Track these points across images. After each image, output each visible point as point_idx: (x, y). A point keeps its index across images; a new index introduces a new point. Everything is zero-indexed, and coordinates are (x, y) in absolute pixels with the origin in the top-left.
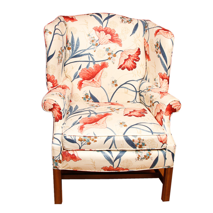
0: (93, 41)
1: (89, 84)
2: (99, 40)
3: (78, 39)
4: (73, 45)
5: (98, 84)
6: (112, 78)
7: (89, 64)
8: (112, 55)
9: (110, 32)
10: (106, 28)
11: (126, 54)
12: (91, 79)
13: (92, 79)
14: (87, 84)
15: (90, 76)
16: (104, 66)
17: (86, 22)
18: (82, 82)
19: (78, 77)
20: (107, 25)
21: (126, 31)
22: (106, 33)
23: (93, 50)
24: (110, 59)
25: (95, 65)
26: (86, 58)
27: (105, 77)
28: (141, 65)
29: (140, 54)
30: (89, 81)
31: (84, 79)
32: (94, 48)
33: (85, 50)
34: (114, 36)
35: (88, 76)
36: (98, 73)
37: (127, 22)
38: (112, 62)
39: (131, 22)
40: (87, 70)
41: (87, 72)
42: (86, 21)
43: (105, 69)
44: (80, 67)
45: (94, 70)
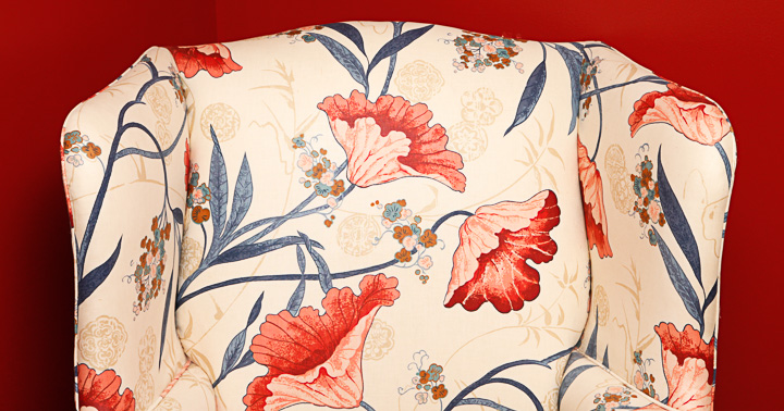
0: (318, 171)
1: (303, 396)
2: (348, 162)
3: (245, 166)
4: (220, 199)
5: (346, 389)
6: (418, 357)
7: (301, 288)
8: (415, 236)
9: (403, 120)
10: (385, 101)
11: (486, 228)
12: (313, 367)
13: (318, 368)
14: (293, 391)
15: (306, 354)
16: (377, 294)
17: (286, 77)
18: (269, 386)
19: (248, 359)
20: (386, 86)
21: (483, 107)
22: (386, 124)
23: (319, 219)
24: (408, 260)
25: (333, 294)
26: (283, 260)
27: (385, 350)
28: (562, 279)
29: (557, 222)
30: (301, 378)
31: (276, 370)
32: (326, 207)
33: (279, 220)
34: (425, 138)
35: (299, 354)
36: (349, 334)
37: (488, 64)
38: (417, 272)
39: (507, 62)
40: (291, 320)
41: (292, 333)
42: (283, 68)
43: (382, 314)
44: (257, 307)
45: (326, 321)
